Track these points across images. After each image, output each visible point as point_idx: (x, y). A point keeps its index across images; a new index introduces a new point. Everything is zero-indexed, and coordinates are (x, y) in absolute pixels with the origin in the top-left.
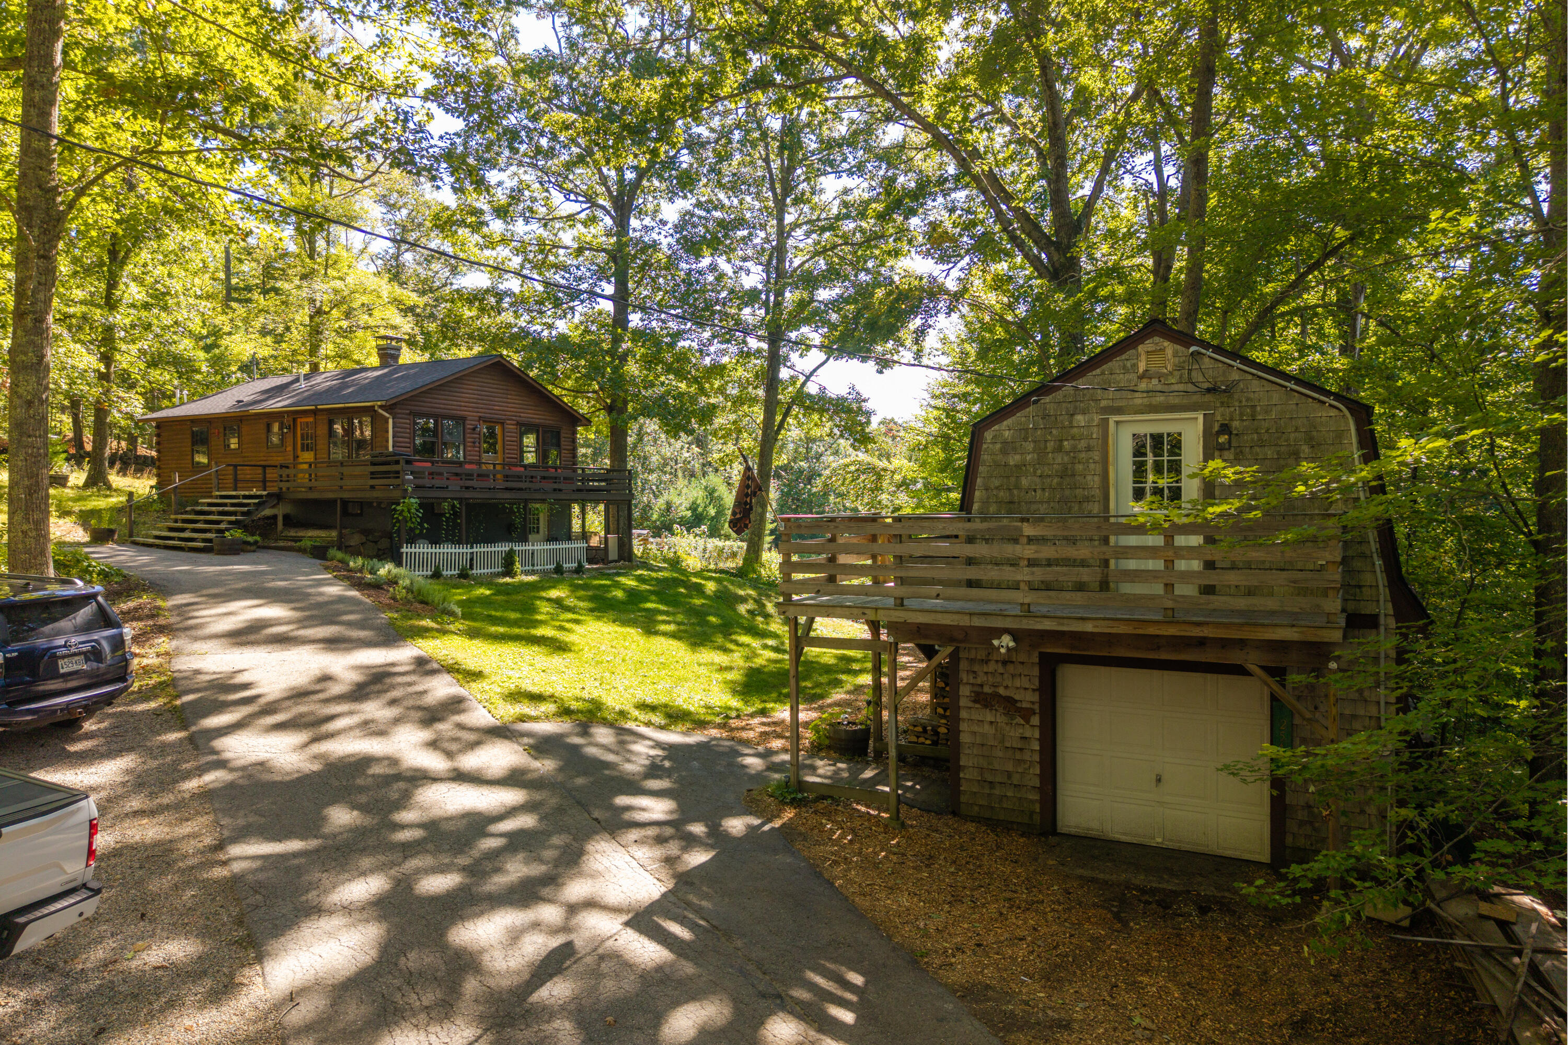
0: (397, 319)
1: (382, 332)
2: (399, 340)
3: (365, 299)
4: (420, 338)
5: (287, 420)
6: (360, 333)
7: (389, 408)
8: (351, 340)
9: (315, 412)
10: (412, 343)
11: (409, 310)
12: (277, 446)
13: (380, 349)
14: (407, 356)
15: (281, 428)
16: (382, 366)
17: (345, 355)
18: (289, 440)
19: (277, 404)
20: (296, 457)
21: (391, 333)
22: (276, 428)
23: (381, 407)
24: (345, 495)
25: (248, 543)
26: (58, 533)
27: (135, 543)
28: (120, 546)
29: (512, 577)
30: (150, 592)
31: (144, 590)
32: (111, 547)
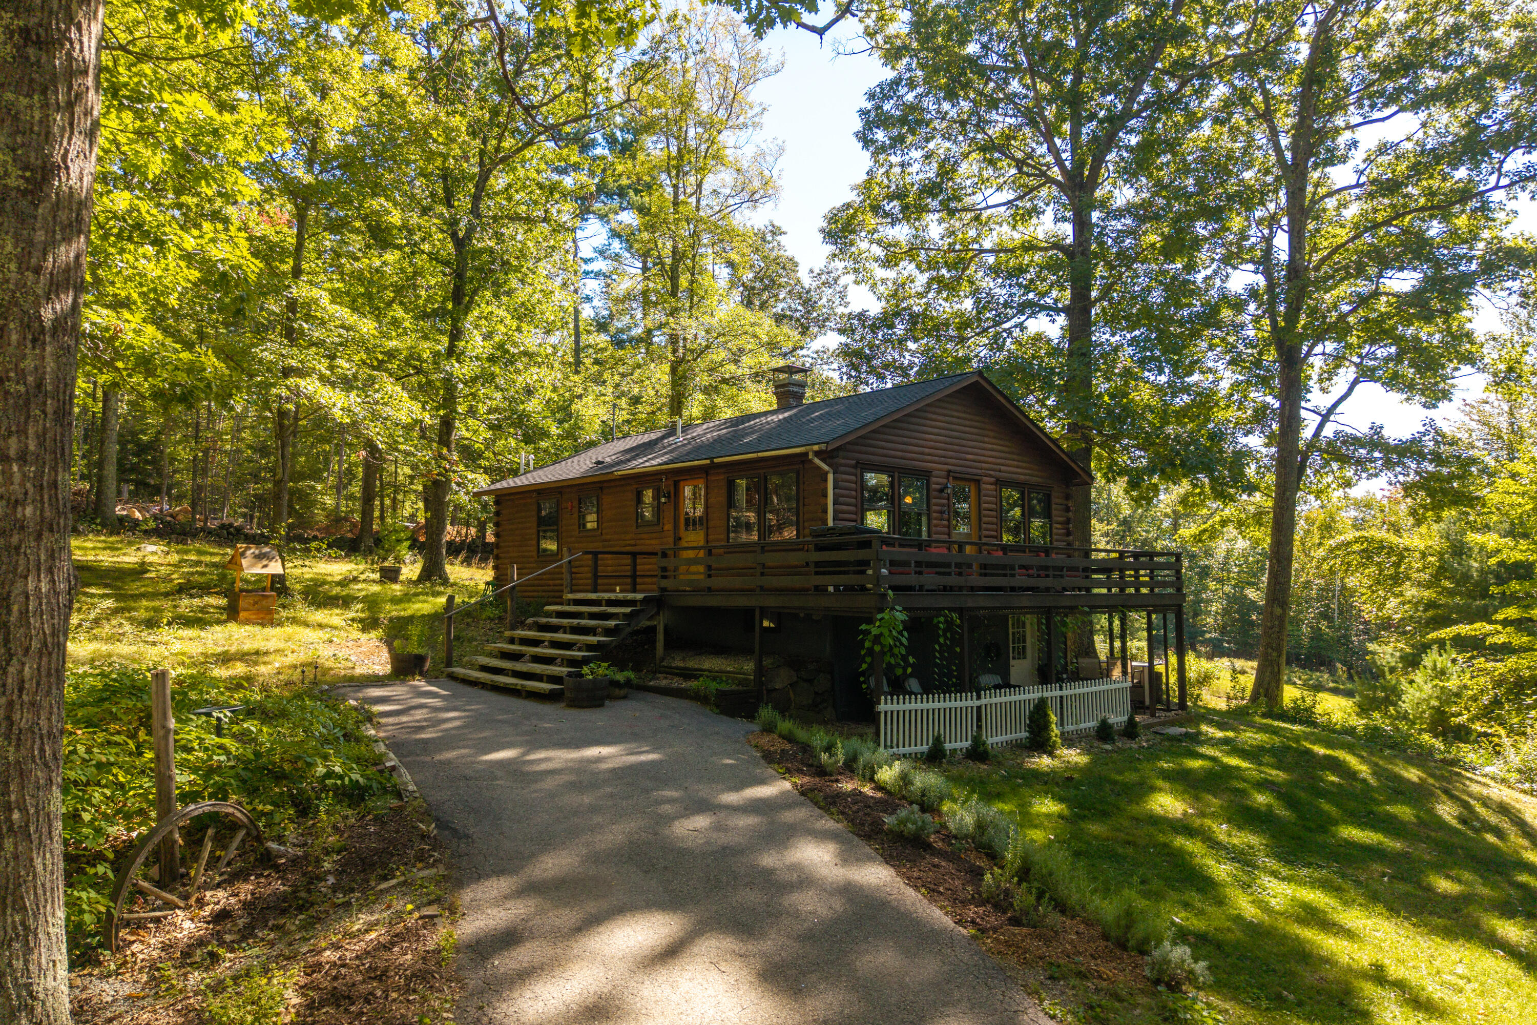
5: (664, 484)
7: (828, 456)
9: (708, 470)
12: (649, 524)
13: (779, 385)
15: (656, 497)
16: (781, 409)
18: (668, 514)
19: (650, 462)
20: (678, 539)
22: (648, 495)
23: (817, 454)
25: (615, 684)
26: (353, 658)
27: (452, 677)
28: (430, 683)
29: (1051, 754)
30: (433, 866)
31: (421, 857)
32: (416, 687)
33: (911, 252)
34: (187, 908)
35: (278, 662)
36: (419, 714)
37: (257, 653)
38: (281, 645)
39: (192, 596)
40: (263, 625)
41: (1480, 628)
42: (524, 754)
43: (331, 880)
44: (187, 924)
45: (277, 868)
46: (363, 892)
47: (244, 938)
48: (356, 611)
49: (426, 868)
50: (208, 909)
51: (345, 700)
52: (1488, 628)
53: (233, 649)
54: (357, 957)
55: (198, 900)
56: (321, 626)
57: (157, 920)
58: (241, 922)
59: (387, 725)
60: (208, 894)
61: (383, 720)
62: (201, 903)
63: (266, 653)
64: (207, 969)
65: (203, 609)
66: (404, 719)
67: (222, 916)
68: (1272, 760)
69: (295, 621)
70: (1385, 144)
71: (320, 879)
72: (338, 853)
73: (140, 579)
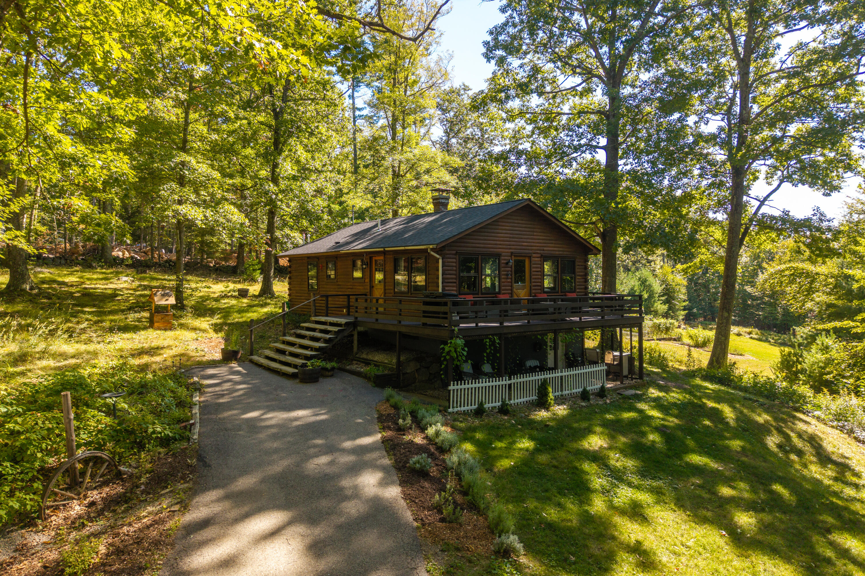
0: (447, 177)
1: (437, 186)
2: (448, 191)
3: (426, 165)
4: (462, 190)
5: (366, 259)
6: (424, 189)
7: (439, 250)
8: (418, 193)
9: (384, 253)
10: (456, 193)
11: (453, 171)
12: (359, 278)
13: (434, 199)
14: (454, 204)
15: (362, 265)
16: (436, 212)
17: (414, 204)
18: (367, 274)
19: (358, 246)
21: (443, 187)
22: (359, 265)
23: (432, 250)
24: (403, 330)
25: (325, 369)
26: (206, 350)
27: (251, 361)
28: (240, 366)
29: (547, 409)
30: (188, 482)
31: (183, 478)
32: (232, 368)
33: (521, 114)
34: (79, 499)
35: (167, 354)
36: (227, 386)
37: (158, 348)
38: (171, 343)
39: (136, 312)
40: (165, 330)
41: (846, 323)
42: (263, 415)
43: (143, 487)
44: (77, 508)
45: (122, 480)
46: (154, 494)
47: (99, 515)
48: (216, 319)
49: (184, 483)
50: (88, 500)
51: (193, 377)
52: (852, 324)
53: (146, 346)
54: (135, 531)
55: (84, 495)
56: (195, 329)
57: (64, 505)
58: (99, 507)
59: (207, 393)
60: (89, 492)
61: (207, 390)
62: (85, 497)
63: (162, 348)
64: (79, 531)
65: (139, 320)
66: (217, 389)
67: (92, 504)
68: (676, 412)
69: (182, 326)
70: (801, 43)
71: (137, 487)
72: (150, 473)
73: (113, 301)
